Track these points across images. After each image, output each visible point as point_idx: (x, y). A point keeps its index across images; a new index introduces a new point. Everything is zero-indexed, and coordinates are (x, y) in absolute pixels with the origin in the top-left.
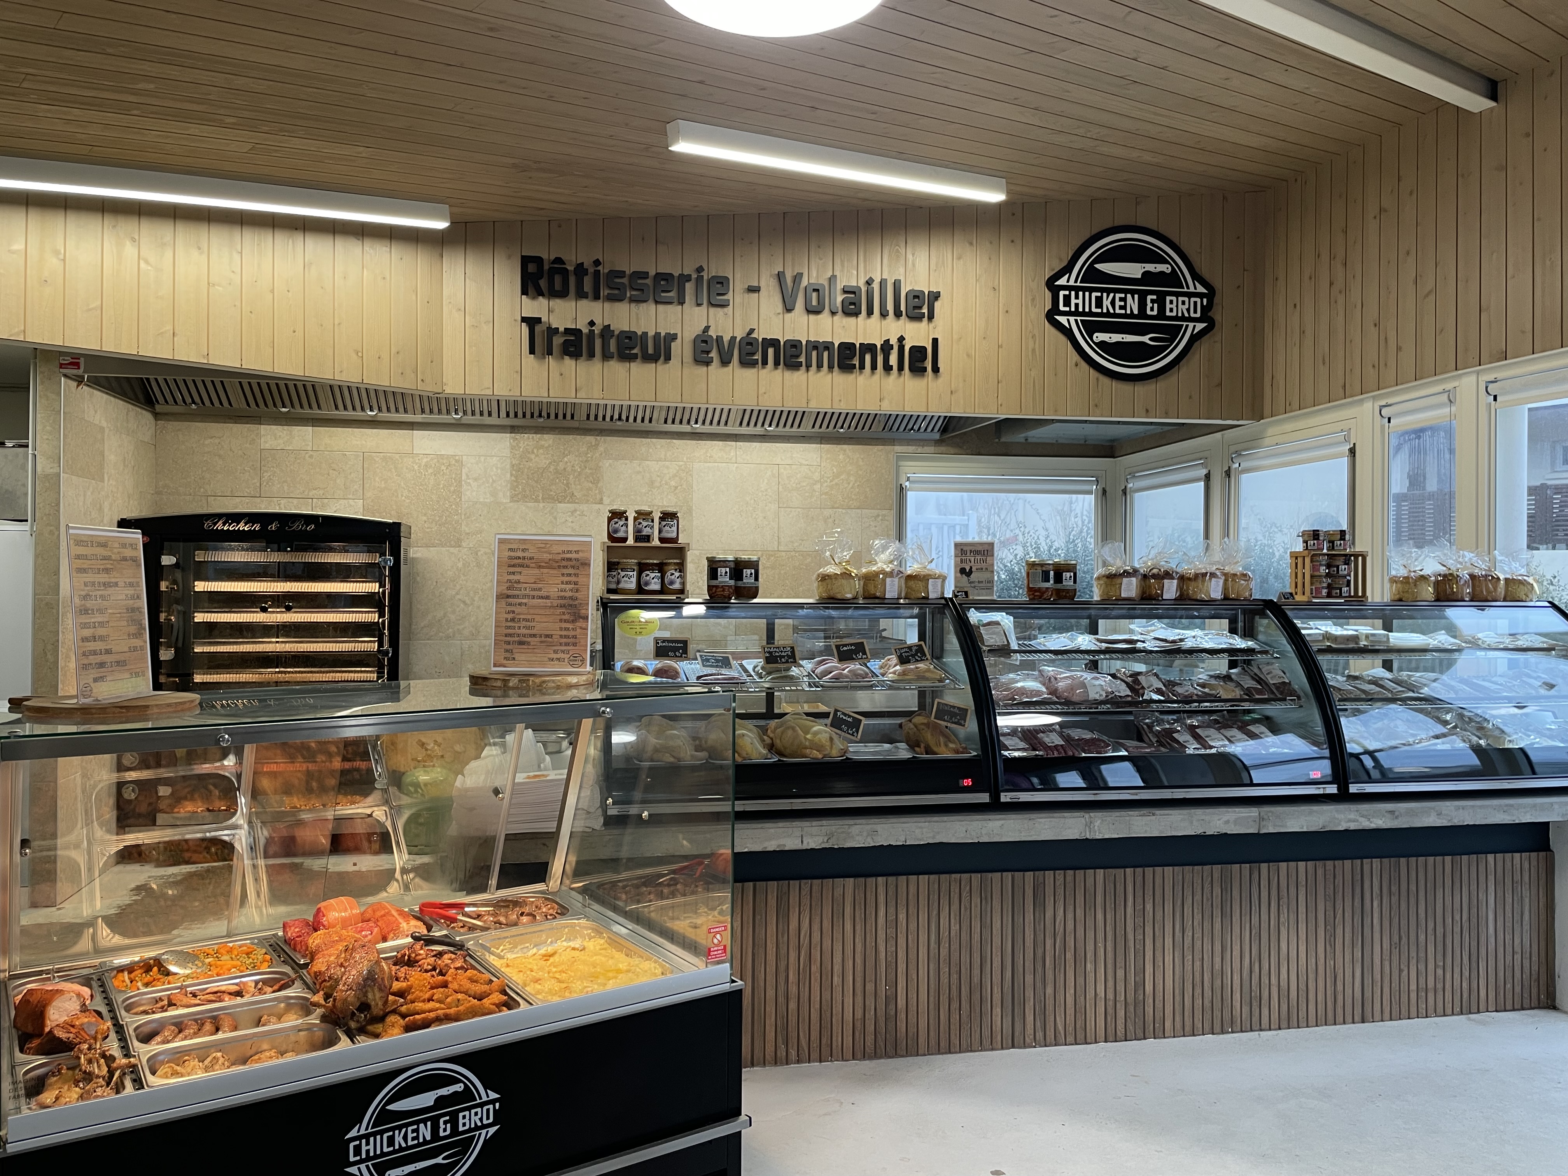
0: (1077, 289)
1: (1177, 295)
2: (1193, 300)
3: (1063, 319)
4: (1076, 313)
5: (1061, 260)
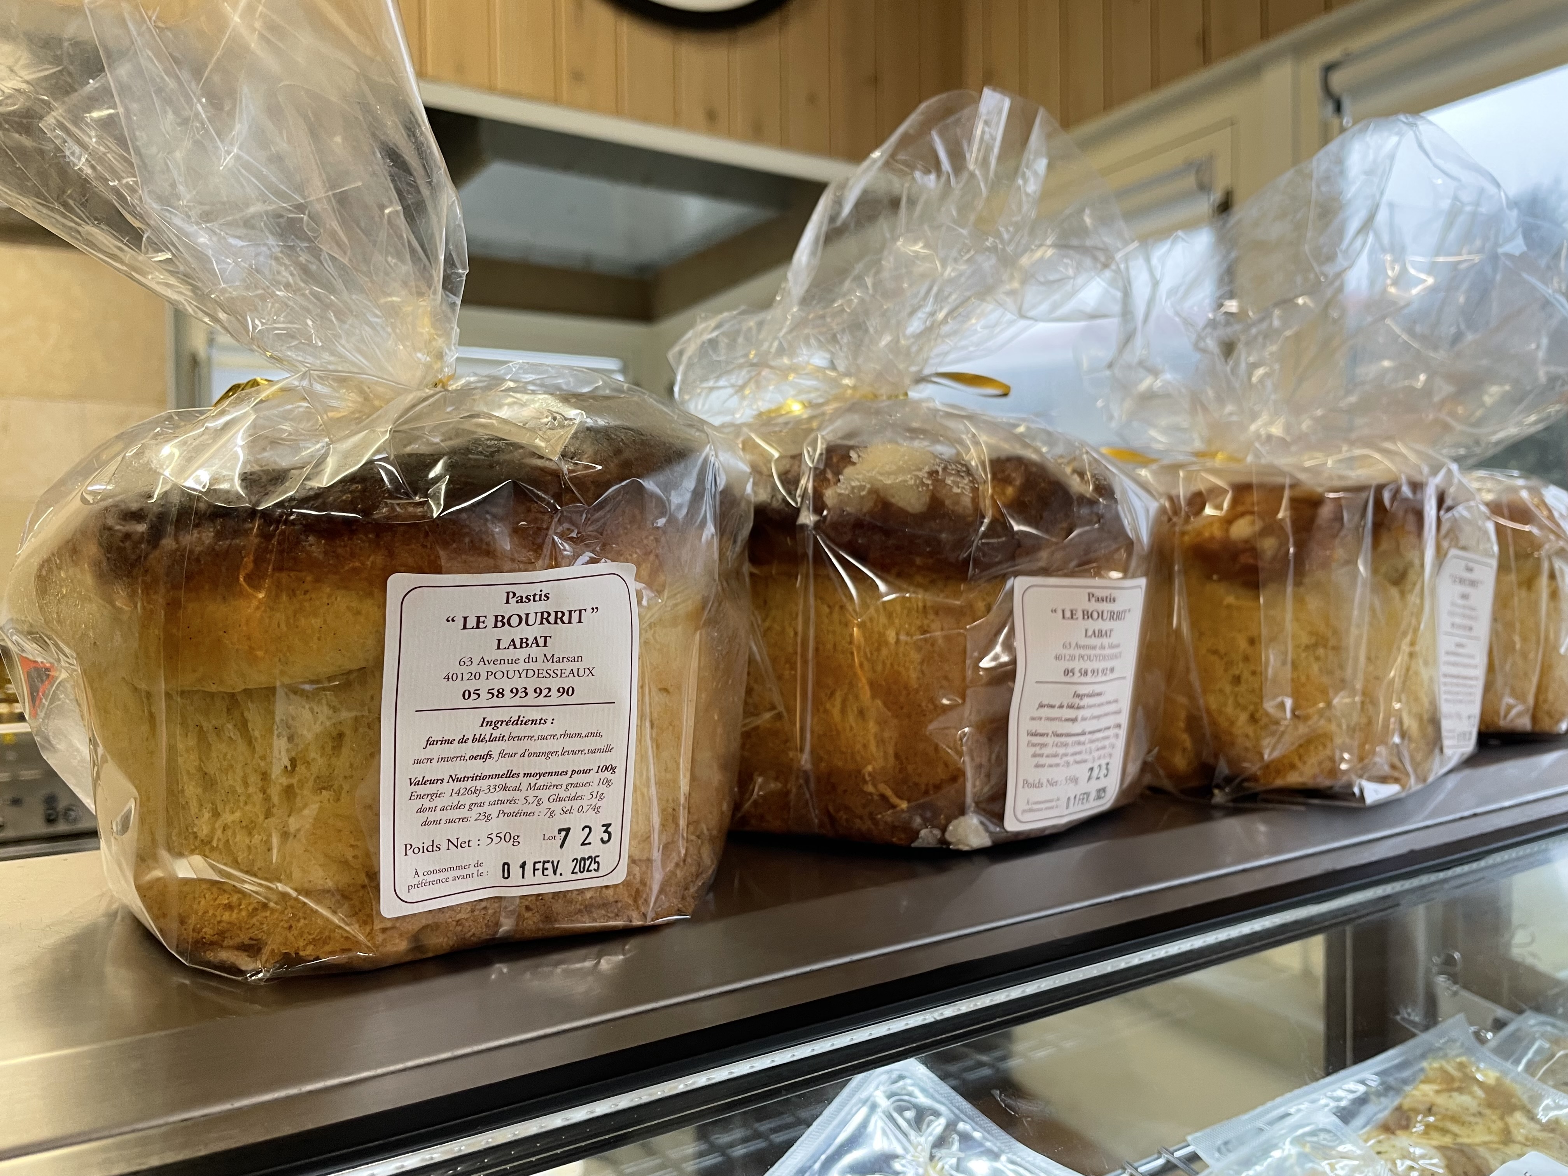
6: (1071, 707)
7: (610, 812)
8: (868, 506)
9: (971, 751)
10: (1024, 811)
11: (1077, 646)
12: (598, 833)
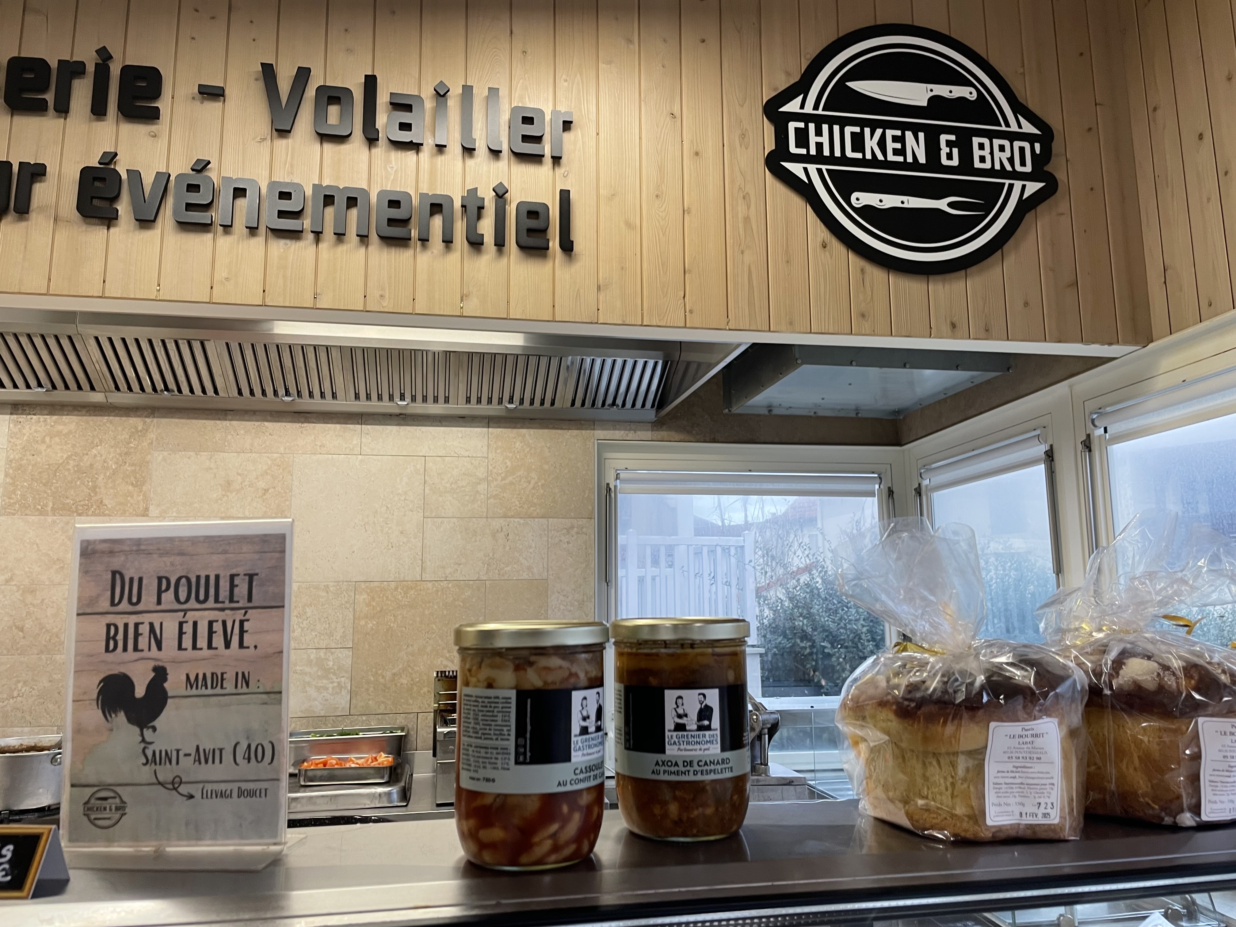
0: (819, 121)
1: (991, 135)
2: (1017, 144)
3: (796, 169)
4: (819, 158)
5: (788, 74)
6: (1227, 771)
7: (1053, 799)
8: (1132, 687)
9: (1184, 787)
10: (1210, 813)
11: (1228, 746)
12: (1050, 805)
